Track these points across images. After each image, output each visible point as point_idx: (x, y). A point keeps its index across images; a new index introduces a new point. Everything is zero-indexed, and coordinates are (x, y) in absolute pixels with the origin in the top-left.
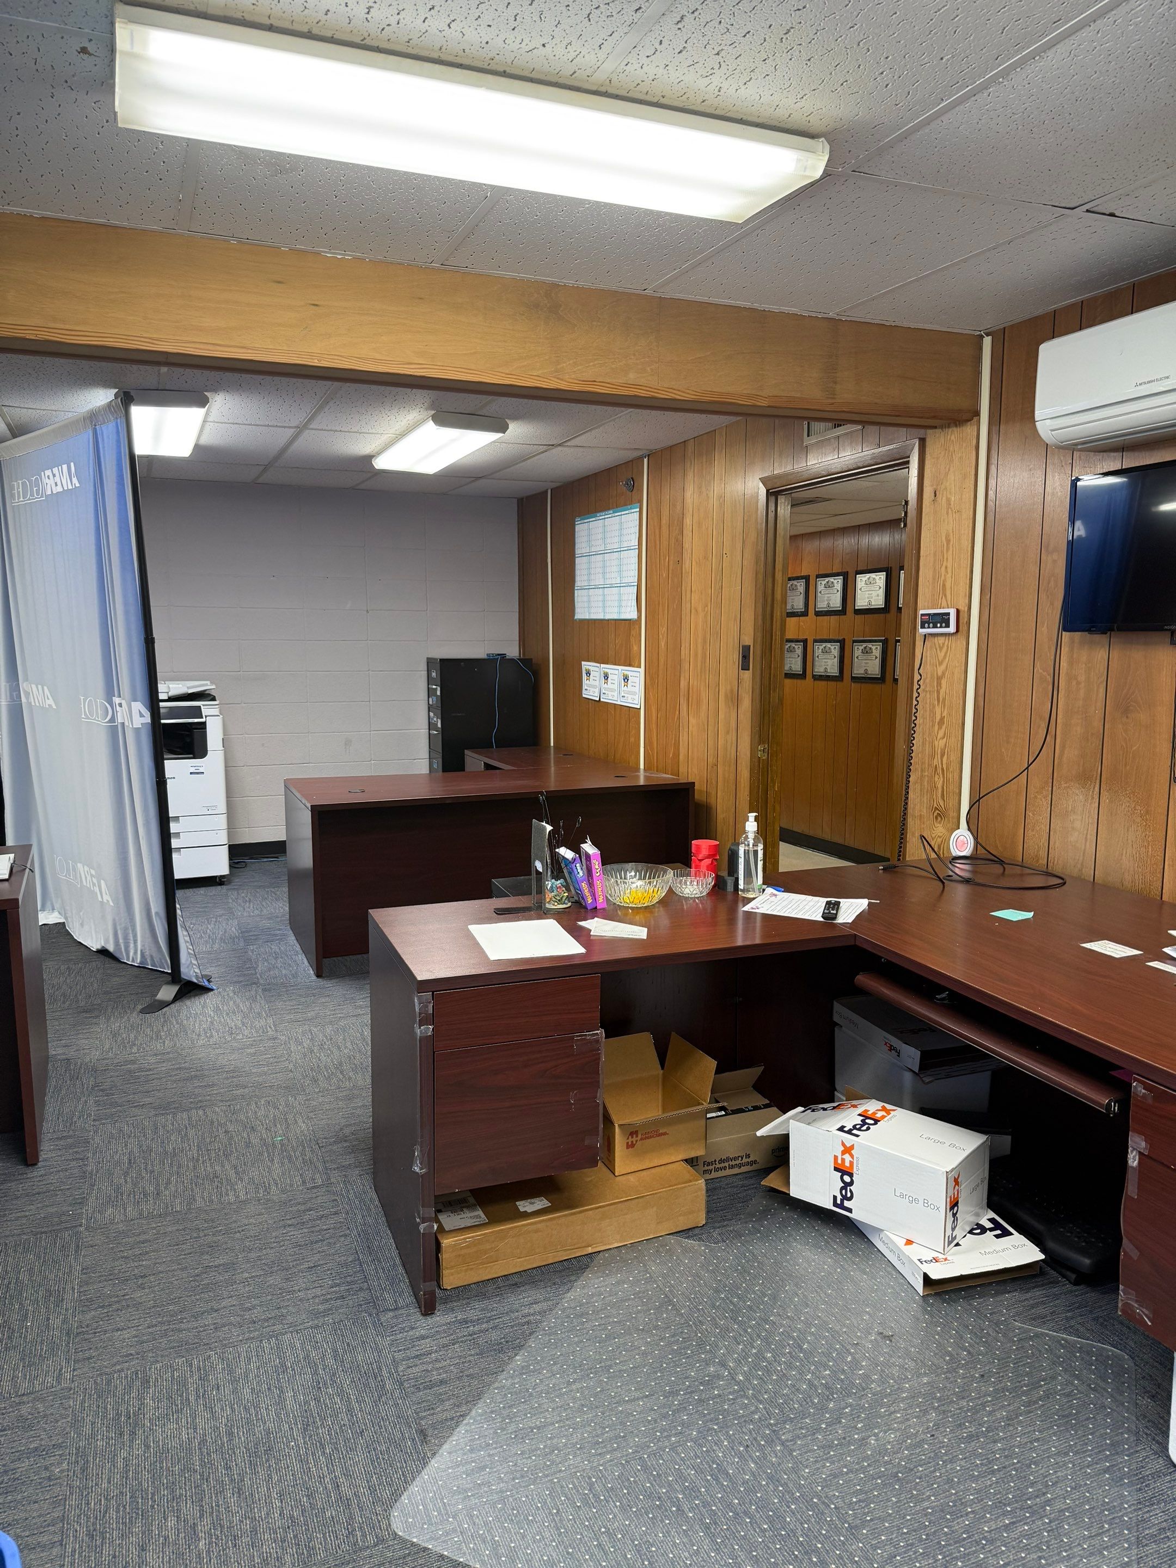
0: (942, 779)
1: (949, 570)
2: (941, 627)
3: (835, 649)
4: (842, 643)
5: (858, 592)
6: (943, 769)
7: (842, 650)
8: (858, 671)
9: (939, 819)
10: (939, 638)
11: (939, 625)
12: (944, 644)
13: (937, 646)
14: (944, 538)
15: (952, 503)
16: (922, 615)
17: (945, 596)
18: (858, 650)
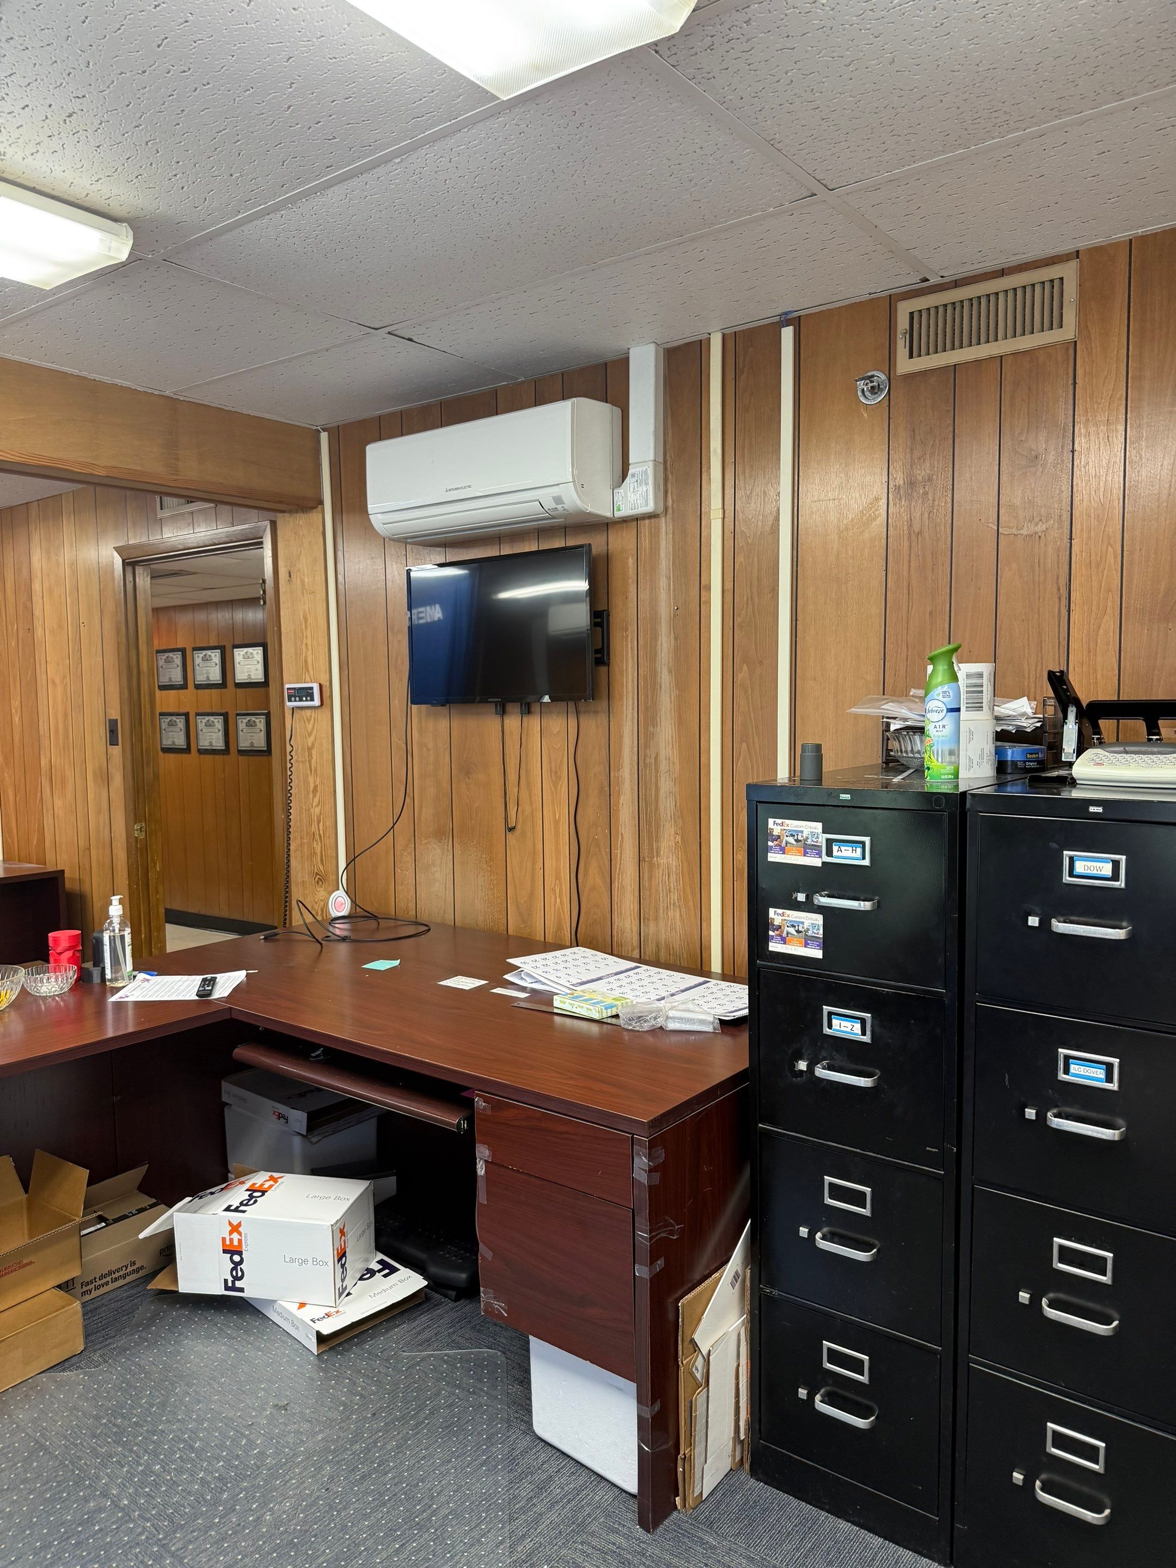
0: (320, 844)
1: (310, 647)
2: (306, 700)
3: (218, 722)
4: (225, 716)
5: (237, 666)
6: (320, 835)
7: (226, 722)
8: (244, 744)
9: (320, 883)
10: (307, 711)
11: (304, 699)
12: (311, 716)
13: (305, 718)
14: (302, 617)
15: (306, 584)
16: (288, 689)
17: (308, 671)
18: (242, 723)
